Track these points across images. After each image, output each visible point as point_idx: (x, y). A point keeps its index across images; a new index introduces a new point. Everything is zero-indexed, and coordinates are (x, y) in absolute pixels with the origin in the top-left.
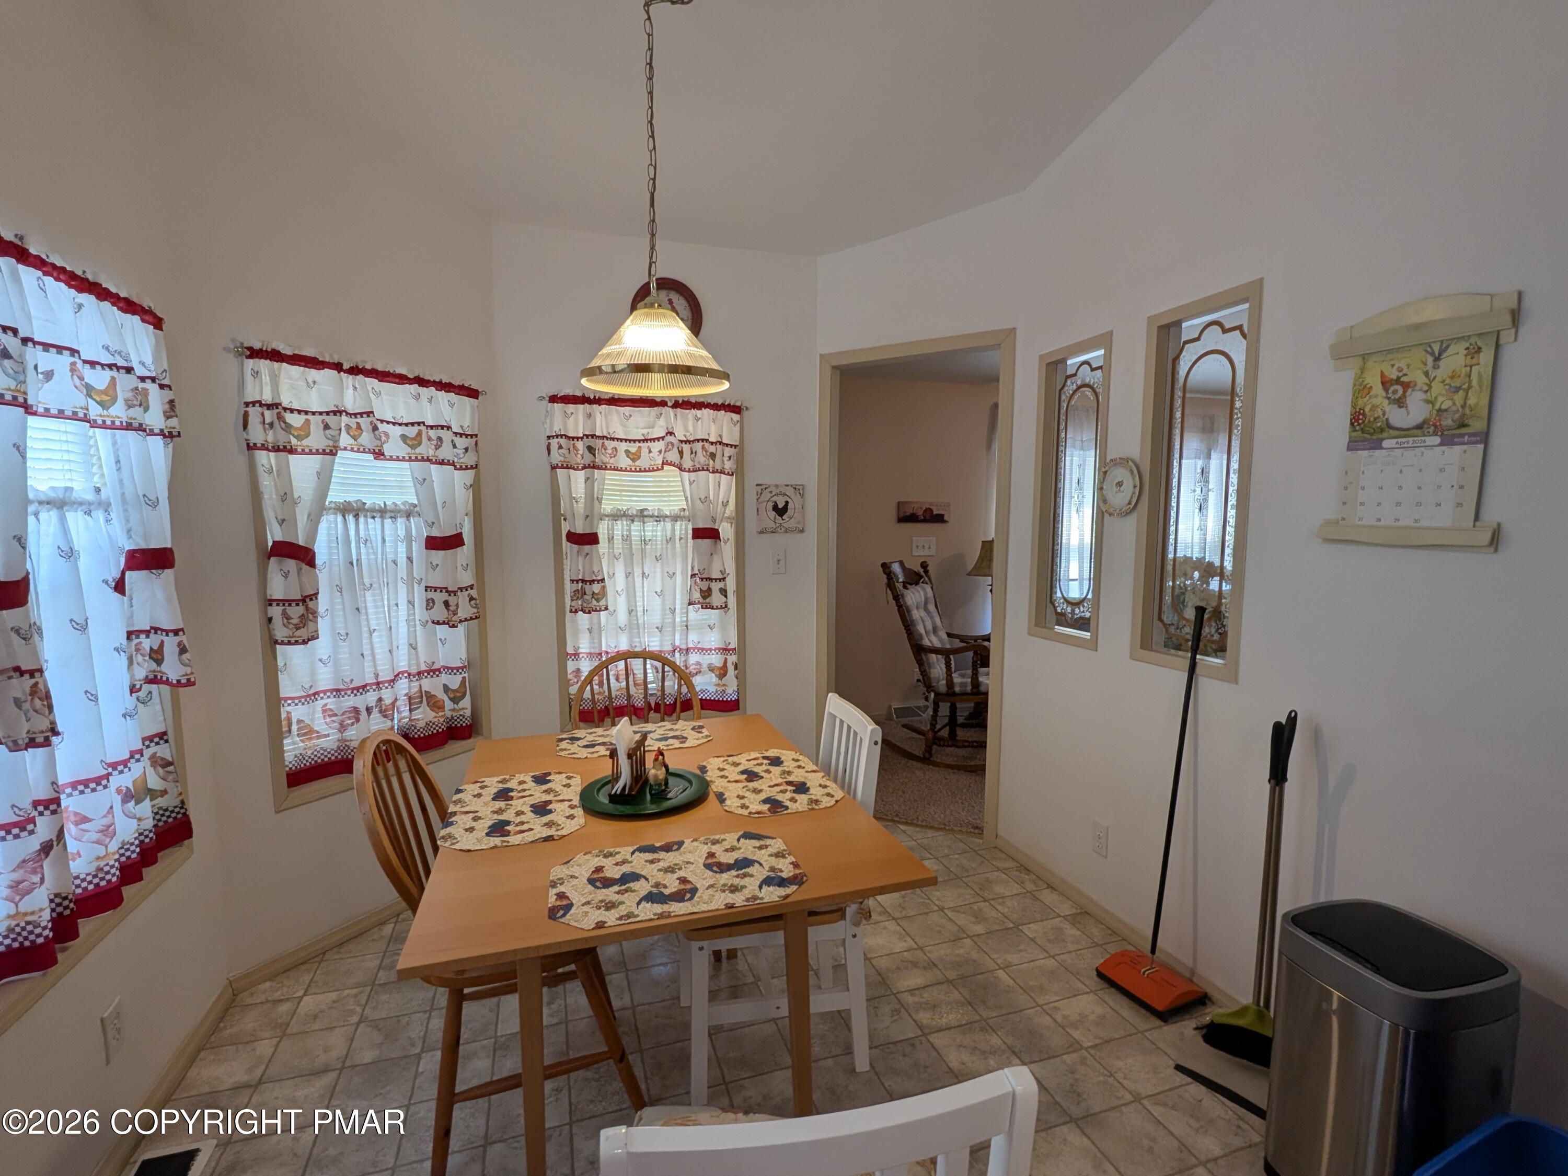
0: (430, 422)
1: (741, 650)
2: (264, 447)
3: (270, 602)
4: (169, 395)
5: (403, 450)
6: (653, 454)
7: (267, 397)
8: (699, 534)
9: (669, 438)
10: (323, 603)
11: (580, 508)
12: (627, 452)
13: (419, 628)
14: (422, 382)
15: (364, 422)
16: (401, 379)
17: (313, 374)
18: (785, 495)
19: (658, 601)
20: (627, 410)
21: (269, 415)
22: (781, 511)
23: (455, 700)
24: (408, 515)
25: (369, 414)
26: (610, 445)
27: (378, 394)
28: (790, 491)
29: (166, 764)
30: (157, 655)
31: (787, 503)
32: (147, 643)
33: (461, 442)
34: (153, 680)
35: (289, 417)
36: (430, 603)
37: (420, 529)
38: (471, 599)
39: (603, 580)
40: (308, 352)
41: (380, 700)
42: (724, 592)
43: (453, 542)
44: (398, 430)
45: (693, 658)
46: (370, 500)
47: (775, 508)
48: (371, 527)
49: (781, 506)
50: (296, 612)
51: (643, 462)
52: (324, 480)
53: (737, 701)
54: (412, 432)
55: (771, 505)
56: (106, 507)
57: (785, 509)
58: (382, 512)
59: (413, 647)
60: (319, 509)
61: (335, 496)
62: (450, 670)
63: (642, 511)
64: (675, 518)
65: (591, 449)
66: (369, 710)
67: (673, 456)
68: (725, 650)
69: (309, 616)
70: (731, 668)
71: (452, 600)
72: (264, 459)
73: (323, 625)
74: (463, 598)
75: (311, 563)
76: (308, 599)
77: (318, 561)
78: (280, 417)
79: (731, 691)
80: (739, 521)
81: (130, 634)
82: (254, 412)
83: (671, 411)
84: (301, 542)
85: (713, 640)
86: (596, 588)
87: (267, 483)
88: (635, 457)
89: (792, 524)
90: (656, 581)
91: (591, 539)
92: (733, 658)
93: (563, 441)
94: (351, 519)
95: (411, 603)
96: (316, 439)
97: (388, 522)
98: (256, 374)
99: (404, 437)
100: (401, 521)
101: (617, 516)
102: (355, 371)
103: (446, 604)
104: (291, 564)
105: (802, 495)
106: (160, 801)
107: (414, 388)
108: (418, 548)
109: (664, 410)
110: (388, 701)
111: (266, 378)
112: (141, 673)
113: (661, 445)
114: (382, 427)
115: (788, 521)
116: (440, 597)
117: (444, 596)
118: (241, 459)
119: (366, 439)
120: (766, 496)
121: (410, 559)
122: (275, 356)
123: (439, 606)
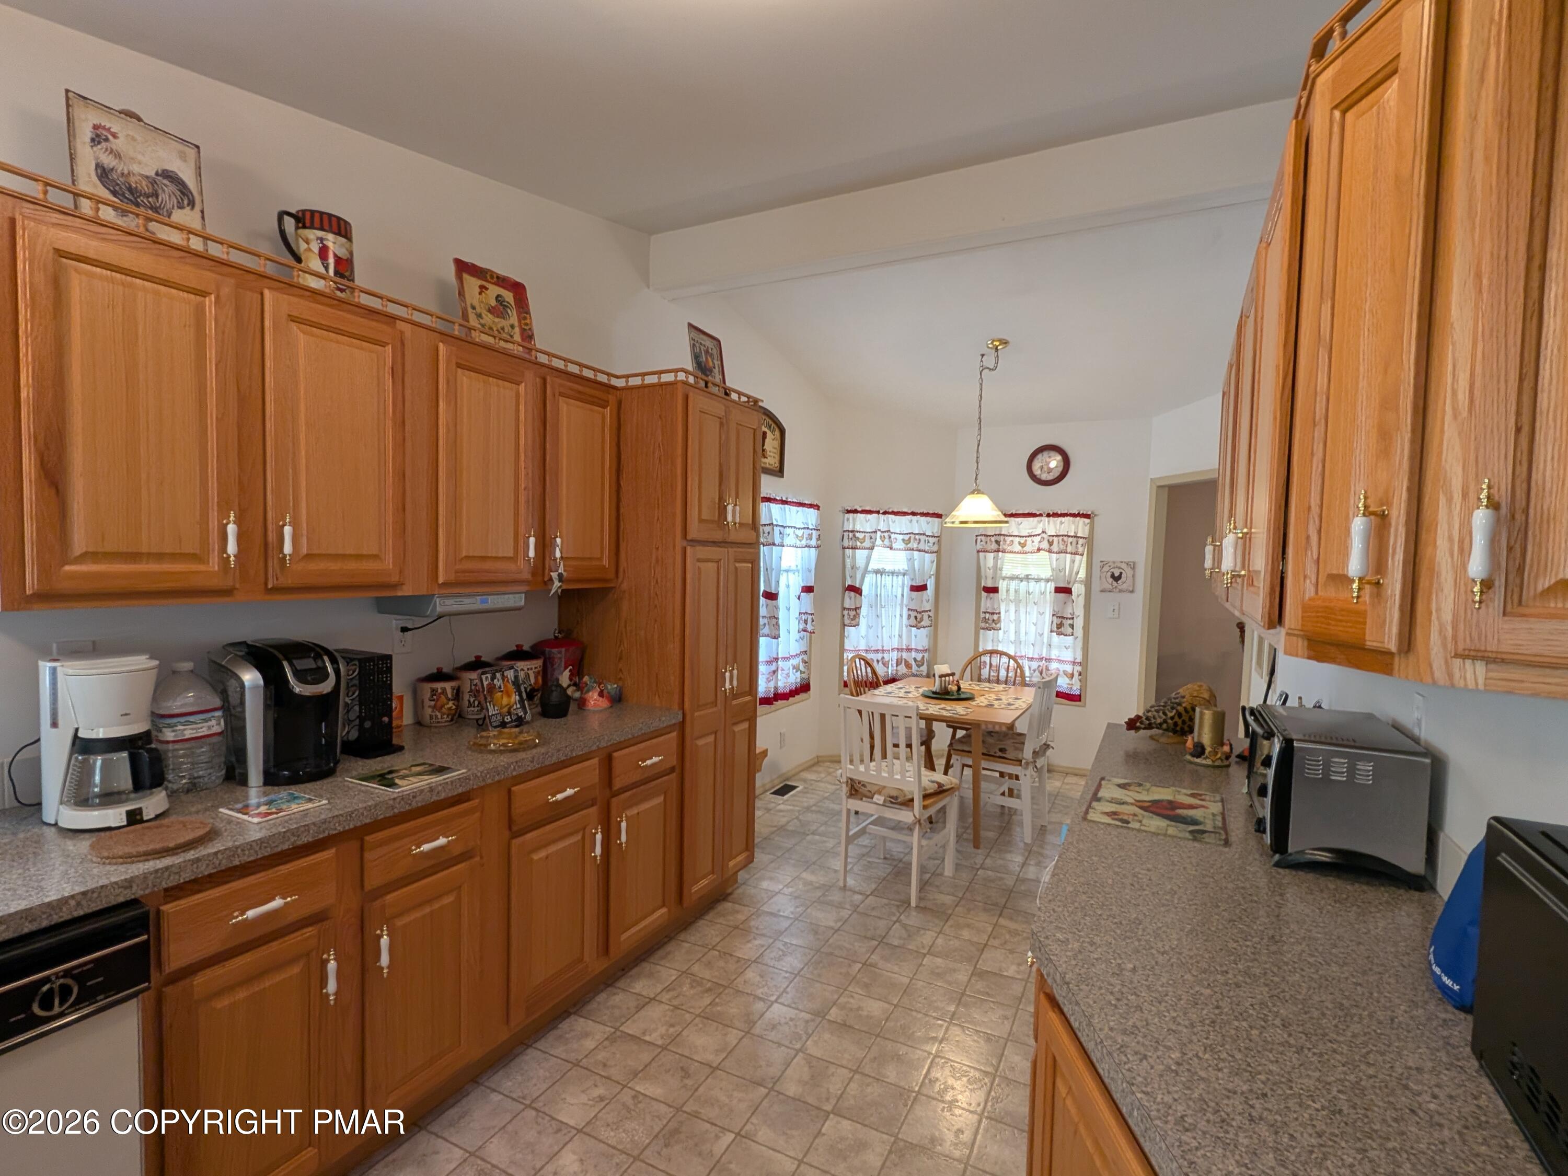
0: (917, 532)
1: (1084, 663)
2: (848, 548)
3: (844, 609)
4: (818, 532)
5: (902, 546)
6: (1032, 544)
7: (851, 528)
8: (1058, 590)
9: (1044, 535)
10: (864, 611)
11: (990, 573)
12: (1020, 543)
13: (904, 628)
14: (914, 514)
15: (886, 535)
16: (905, 514)
17: (869, 516)
18: (1120, 568)
19: (1033, 628)
20: (1019, 520)
21: (851, 535)
22: (1116, 578)
23: (919, 666)
24: (904, 575)
25: (889, 531)
26: (1009, 539)
27: (894, 522)
28: (1124, 566)
29: (806, 662)
30: (806, 622)
31: (1121, 573)
32: (804, 617)
33: (932, 540)
34: (805, 630)
35: (858, 535)
36: (909, 616)
37: (908, 582)
38: (929, 616)
39: (999, 613)
40: (868, 508)
41: (883, 658)
42: (1072, 626)
43: (923, 588)
44: (901, 537)
45: (1054, 666)
46: (888, 568)
47: (1113, 576)
48: (887, 580)
49: (1117, 575)
50: (852, 613)
51: (1026, 549)
52: (868, 559)
53: (1080, 696)
54: (907, 537)
55: (1109, 574)
56: (798, 571)
57: (1120, 577)
58: (893, 573)
59: (900, 636)
60: (866, 571)
61: (873, 566)
62: (917, 650)
63: (1027, 575)
64: (1047, 580)
65: (998, 542)
66: (878, 661)
67: (1045, 545)
68: (1074, 663)
69: (857, 616)
70: (1076, 674)
71: (919, 616)
72: (849, 552)
73: (863, 621)
74: (925, 615)
75: (861, 594)
76: (857, 609)
77: (864, 593)
78: (854, 536)
79: (1076, 690)
80: (1088, 583)
81: (800, 613)
82: (846, 534)
83: (1046, 519)
84: (857, 586)
85: (1068, 655)
86: (995, 617)
87: (848, 562)
88: (1023, 545)
89: (1124, 586)
90: (1034, 617)
91: (995, 590)
92: (1079, 668)
93: (983, 538)
94: (879, 576)
95: (901, 616)
96: (867, 544)
97: (895, 577)
98: (848, 519)
99: (903, 540)
100: (901, 577)
101: (1012, 578)
102: (885, 513)
103: (916, 617)
104: (853, 594)
105: (1133, 569)
106: (803, 675)
107: (910, 517)
108: (907, 590)
109: (1043, 518)
110: (886, 659)
111: (851, 521)
112: (801, 627)
113: (1038, 538)
114: (893, 536)
115: (1124, 584)
116: (913, 614)
117: (915, 613)
118: (841, 552)
119: (887, 542)
120: (1106, 568)
121: (903, 595)
122: (855, 511)
123: (913, 618)
